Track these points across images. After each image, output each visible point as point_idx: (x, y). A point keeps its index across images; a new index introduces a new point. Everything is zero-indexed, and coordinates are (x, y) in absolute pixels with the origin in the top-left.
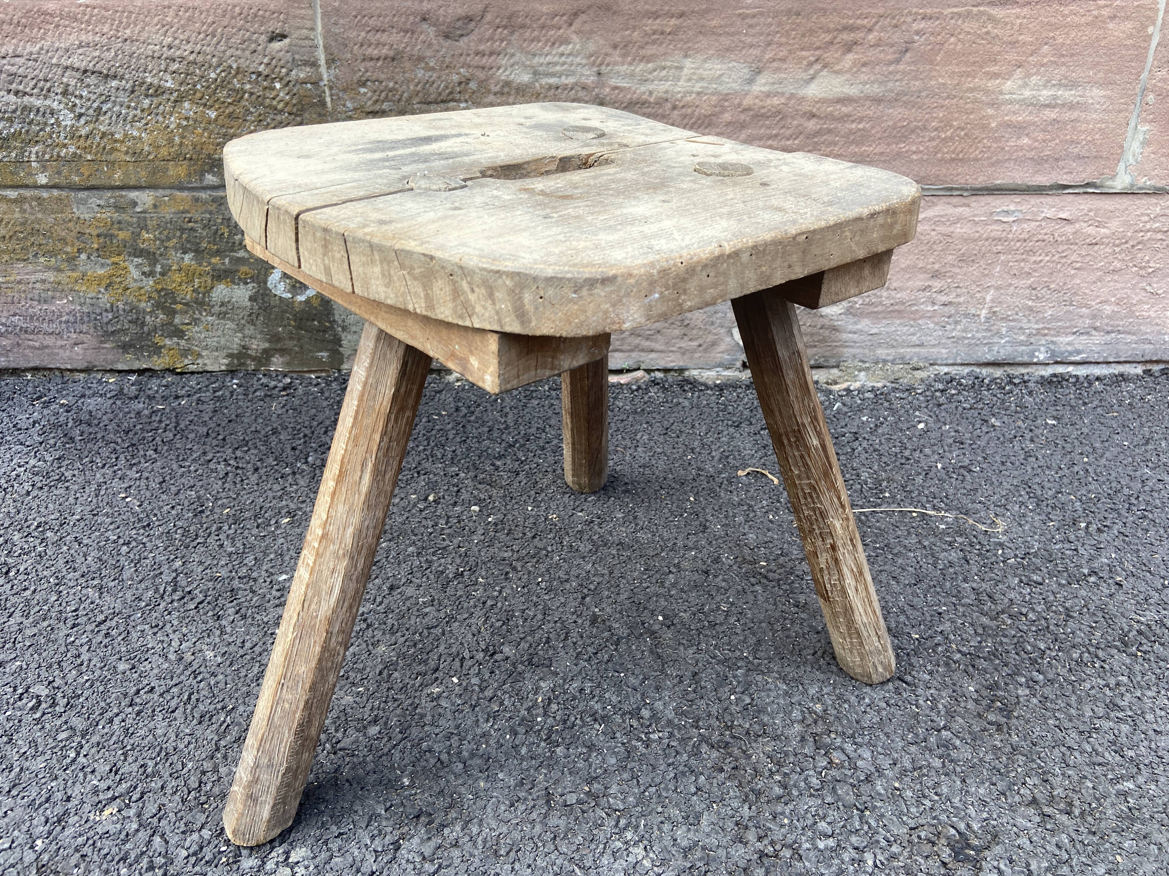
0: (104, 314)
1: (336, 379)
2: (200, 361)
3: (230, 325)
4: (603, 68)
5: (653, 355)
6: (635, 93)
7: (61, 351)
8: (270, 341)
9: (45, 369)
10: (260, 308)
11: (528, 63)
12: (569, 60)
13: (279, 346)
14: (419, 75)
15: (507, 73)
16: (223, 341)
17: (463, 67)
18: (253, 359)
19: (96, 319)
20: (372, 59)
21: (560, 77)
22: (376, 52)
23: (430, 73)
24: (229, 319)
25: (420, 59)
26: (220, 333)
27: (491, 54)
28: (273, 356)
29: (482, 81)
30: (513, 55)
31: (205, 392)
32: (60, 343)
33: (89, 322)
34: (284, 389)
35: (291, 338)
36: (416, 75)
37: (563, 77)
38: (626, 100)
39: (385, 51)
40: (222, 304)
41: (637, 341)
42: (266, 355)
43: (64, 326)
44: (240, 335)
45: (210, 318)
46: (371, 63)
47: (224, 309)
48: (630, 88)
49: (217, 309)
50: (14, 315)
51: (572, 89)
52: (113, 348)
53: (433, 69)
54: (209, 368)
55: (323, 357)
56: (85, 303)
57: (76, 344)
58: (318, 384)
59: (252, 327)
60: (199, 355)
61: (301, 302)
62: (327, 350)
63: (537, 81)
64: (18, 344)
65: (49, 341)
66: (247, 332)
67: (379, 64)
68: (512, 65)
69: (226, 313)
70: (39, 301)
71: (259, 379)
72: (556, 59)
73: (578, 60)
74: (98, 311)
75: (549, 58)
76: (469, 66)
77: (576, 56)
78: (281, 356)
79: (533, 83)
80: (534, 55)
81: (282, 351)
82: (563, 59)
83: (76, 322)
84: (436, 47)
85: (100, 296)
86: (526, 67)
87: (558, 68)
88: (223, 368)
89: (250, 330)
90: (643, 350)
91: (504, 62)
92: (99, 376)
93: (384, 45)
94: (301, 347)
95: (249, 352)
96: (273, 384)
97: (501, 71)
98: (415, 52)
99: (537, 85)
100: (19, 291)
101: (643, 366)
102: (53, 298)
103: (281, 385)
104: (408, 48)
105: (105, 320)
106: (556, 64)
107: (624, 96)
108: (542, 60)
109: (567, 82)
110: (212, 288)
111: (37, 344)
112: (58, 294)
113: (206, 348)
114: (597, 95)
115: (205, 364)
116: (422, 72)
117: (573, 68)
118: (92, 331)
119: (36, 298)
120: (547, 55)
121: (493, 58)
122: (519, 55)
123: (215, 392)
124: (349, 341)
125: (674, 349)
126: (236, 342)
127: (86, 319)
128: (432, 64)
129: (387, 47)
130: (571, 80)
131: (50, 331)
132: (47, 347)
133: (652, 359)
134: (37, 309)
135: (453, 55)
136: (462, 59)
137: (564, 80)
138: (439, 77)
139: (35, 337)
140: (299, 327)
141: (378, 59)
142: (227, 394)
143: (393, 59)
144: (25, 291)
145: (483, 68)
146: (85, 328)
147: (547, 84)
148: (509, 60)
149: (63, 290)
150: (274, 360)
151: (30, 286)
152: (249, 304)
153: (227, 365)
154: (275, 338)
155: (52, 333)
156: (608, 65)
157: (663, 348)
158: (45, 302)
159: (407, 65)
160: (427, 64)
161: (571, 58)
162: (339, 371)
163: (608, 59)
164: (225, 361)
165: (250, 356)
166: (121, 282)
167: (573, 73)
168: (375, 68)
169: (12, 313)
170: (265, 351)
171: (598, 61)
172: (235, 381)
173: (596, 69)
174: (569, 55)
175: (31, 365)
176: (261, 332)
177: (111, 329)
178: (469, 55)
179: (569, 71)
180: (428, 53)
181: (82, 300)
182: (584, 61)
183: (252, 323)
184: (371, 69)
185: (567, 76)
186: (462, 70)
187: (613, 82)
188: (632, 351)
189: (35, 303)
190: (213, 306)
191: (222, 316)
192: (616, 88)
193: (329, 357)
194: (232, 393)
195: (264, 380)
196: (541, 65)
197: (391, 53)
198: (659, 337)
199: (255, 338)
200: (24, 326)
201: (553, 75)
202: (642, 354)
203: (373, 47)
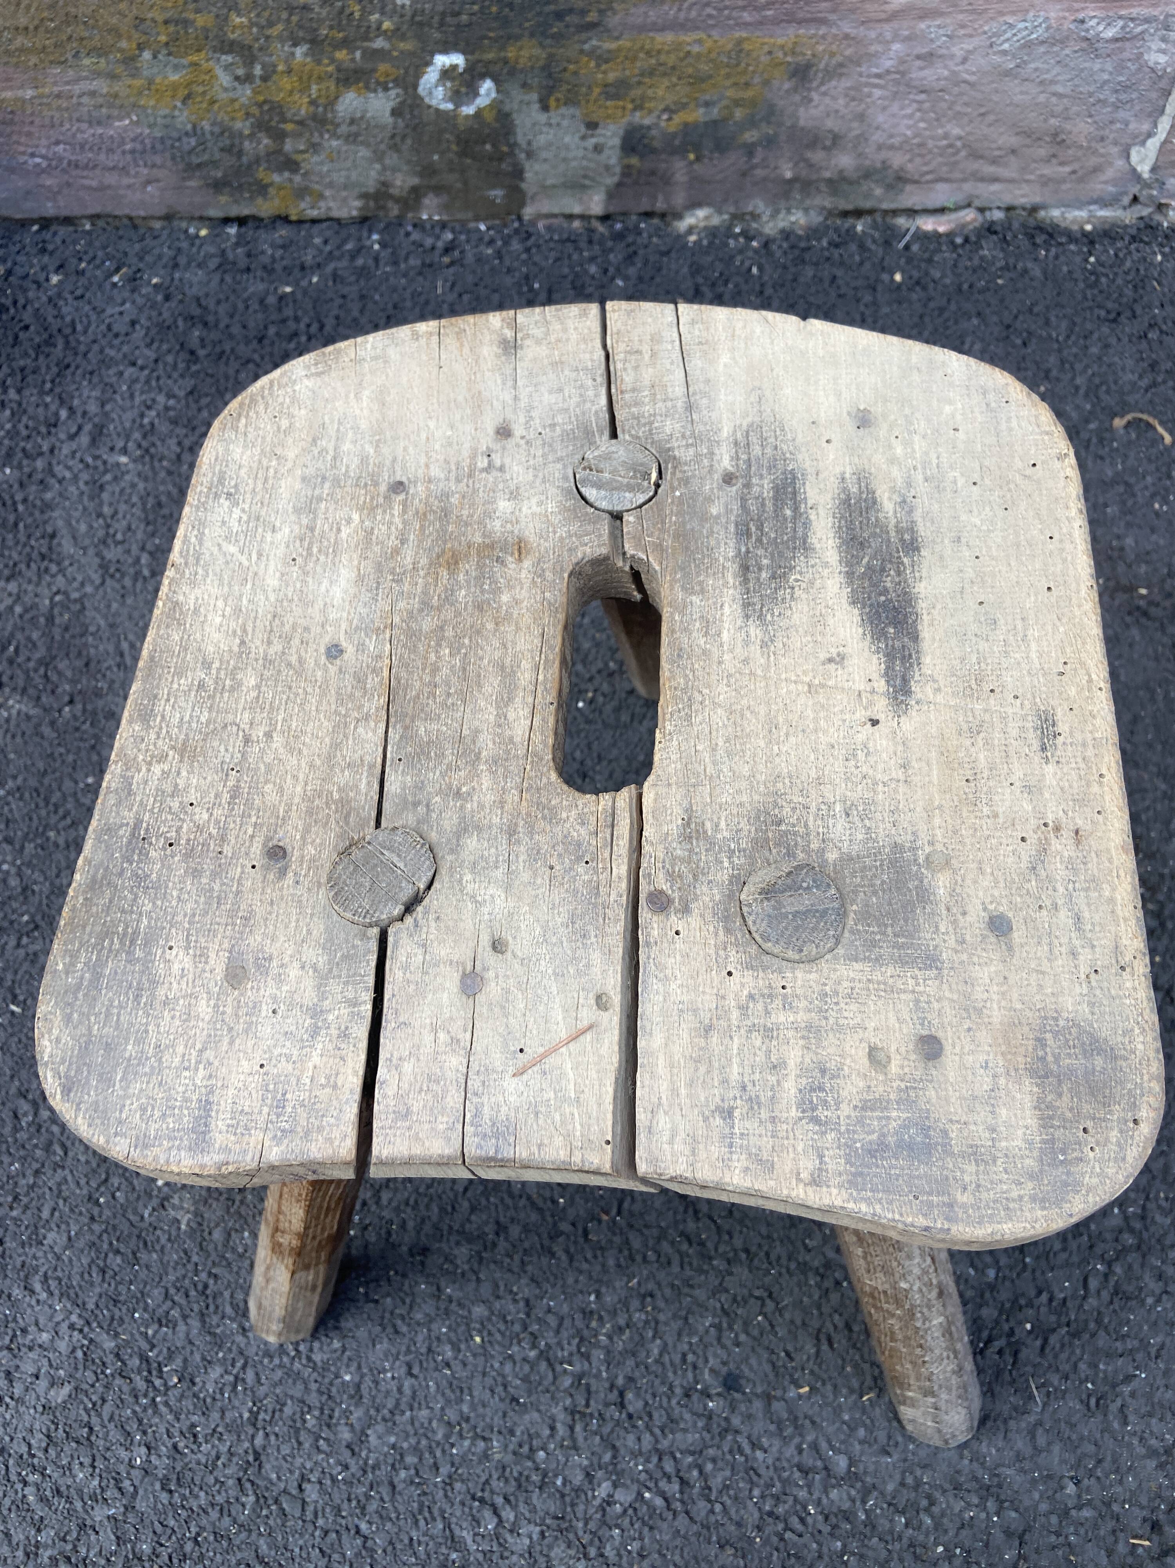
0: (185, 140)
1: (517, 231)
2: (322, 204)
3: (363, 152)
5: (995, 187)
7: (129, 192)
8: (421, 175)
9: (109, 216)
10: (407, 126)
13: (433, 182)
16: (354, 176)
18: (397, 200)
19: (173, 147)
24: (362, 143)
26: (349, 164)
28: (425, 195)
31: (339, 259)
32: (126, 181)
33: (163, 151)
34: (447, 250)
35: (451, 170)
40: (352, 122)
41: (976, 165)
42: (416, 194)
43: (129, 157)
44: (378, 166)
45: (334, 143)
47: (354, 128)
49: (344, 129)
50: (57, 143)
52: (200, 188)
54: (335, 214)
55: (496, 197)
56: (155, 124)
57: (149, 182)
58: (491, 242)
59: (395, 156)
60: (321, 196)
61: (467, 117)
62: (501, 186)
64: (68, 184)
65: (111, 179)
66: (387, 161)
69: (357, 135)
70: (90, 123)
71: (408, 234)
74: (175, 134)
78: (437, 195)
81: (438, 189)
83: (144, 151)
85: (177, 113)
88: (355, 213)
89: (392, 159)
90: (982, 180)
92: (184, 225)
94: (466, 183)
95: (391, 191)
96: (429, 242)
100: (59, 109)
101: (977, 203)
102: (109, 117)
103: (440, 244)
105: (186, 148)
110: (337, 98)
111: (94, 183)
112: (116, 113)
113: (331, 185)
115: (329, 209)
118: (169, 163)
119: (86, 118)
123: (353, 258)
124: (536, 173)
125: (1032, 177)
126: (371, 177)
127: (159, 146)
131: (111, 164)
132: (109, 187)
133: (993, 193)
134: (88, 133)
139: (91, 174)
140: (463, 154)
142: (371, 262)
144: (67, 109)
146: (158, 159)
149: (122, 106)
150: (426, 201)
151: (75, 100)
152: (391, 120)
153: (360, 209)
154: (428, 171)
155: (114, 168)
157: (1014, 175)
158: (99, 123)
162: (520, 218)
164: (358, 203)
165: (391, 197)
166: (204, 93)
169: (53, 140)
170: (415, 190)
172: (375, 237)
175: (90, 211)
176: (409, 162)
177: (196, 160)
181: (151, 119)
183: (395, 148)
188: (964, 180)
189: (84, 126)
190: (338, 125)
191: (351, 138)
193: (504, 196)
194: (376, 259)
195: (416, 236)
198: (1012, 158)
199: (399, 170)
200: (73, 158)
202: (980, 185)
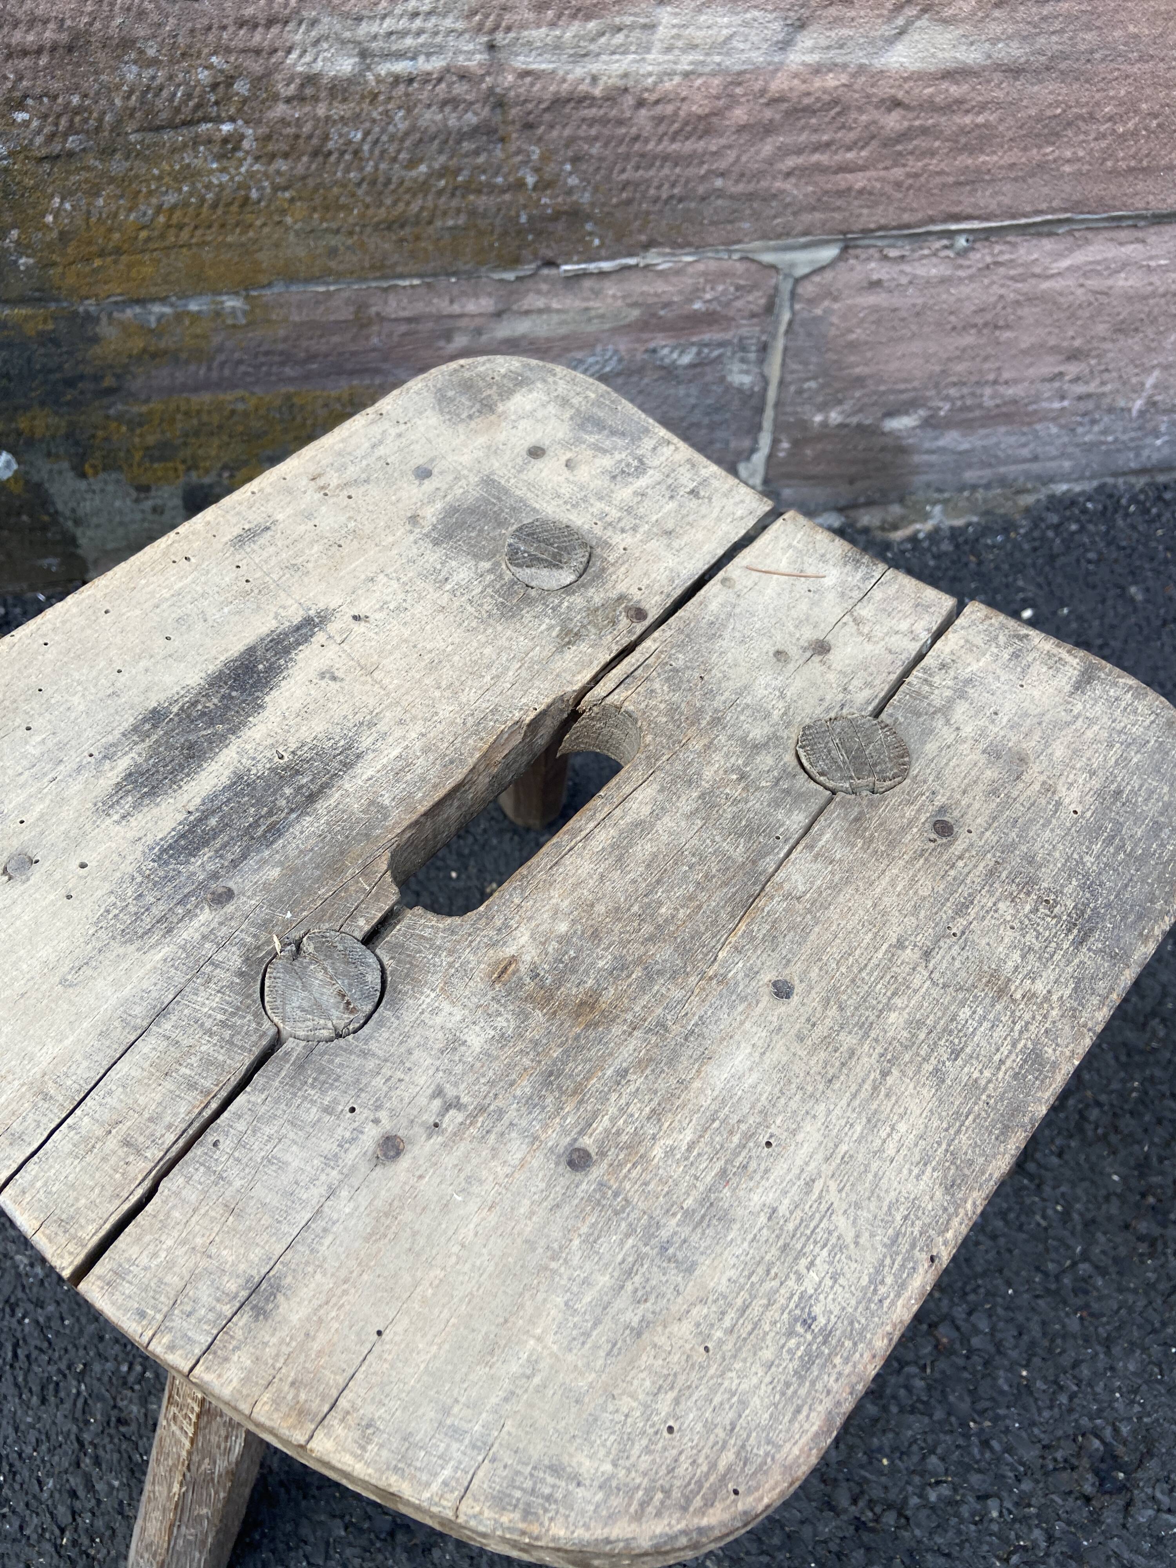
4: (499, 36)
6: (564, 80)
11: (347, 34)
12: (429, 25)
14: (130, 77)
15: (308, 58)
17: (215, 53)
20: (25, 53)
21: (414, 58)
22: (30, 38)
23: (151, 71)
25: (127, 43)
27: (270, 22)
29: (260, 79)
30: (314, 22)
36: (122, 77)
37: (421, 59)
38: (548, 96)
39: (49, 35)
46: (26, 62)
48: (553, 72)
51: (440, 80)
53: (154, 62)
55: (50, 565)
62: (56, 556)
63: (369, 68)
67: (43, 61)
68: (316, 43)
72: (403, 23)
73: (448, 23)
75: (388, 24)
76: (228, 50)
77: (445, 16)
79: (361, 74)
80: (359, 19)
82: (418, 23)
84: (155, 17)
86: (344, 42)
87: (409, 41)
91: (298, 37)
93: (46, 22)
97: (294, 56)
98: (113, 31)
99: (370, 76)
104: (98, 25)
106: (404, 34)
107: (544, 88)
108: (375, 28)
109: (428, 67)
114: (491, 90)
116: (135, 69)
117: (439, 39)
120: (384, 17)
121: (275, 30)
122: (326, 20)
124: (91, 539)
128: (151, 52)
129: (52, 26)
130: (436, 64)
135: (192, 31)
136: (211, 37)
137: (423, 65)
138: (171, 78)
141: (39, 51)
143: (70, 49)
145: (258, 52)
147: (389, 74)
148: (308, 31)
156: (509, 29)
159: (102, 57)
160: (141, 52)
161: (433, 20)
163: (508, 19)
167: (440, 49)
168: (35, 69)
171: (489, 23)
173: (485, 39)
174: (429, 13)
178: (224, 28)
179: (432, 45)
180: (141, 31)
182: (460, 25)
184: (29, 74)
185: (428, 55)
186: (214, 59)
187: (520, 62)
192: (527, 73)
193: (60, 564)
196: (375, 37)
197: (64, 37)
201: (400, 55)
203: (23, 27)
